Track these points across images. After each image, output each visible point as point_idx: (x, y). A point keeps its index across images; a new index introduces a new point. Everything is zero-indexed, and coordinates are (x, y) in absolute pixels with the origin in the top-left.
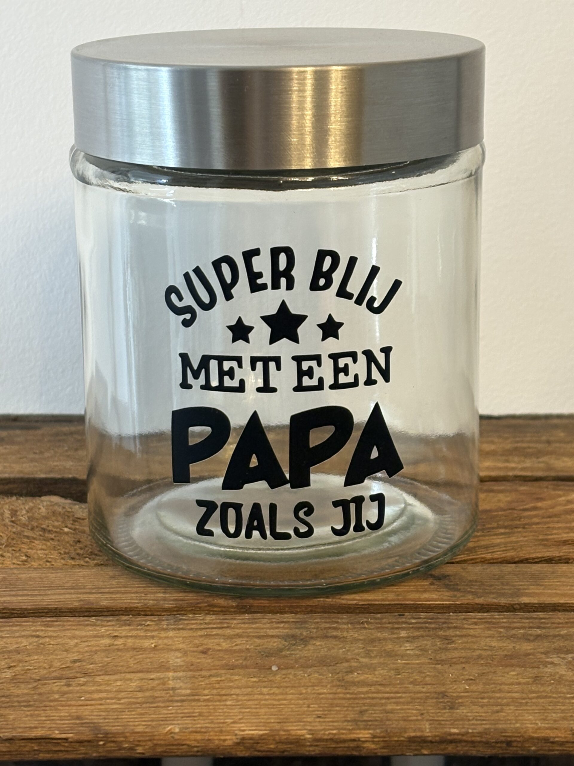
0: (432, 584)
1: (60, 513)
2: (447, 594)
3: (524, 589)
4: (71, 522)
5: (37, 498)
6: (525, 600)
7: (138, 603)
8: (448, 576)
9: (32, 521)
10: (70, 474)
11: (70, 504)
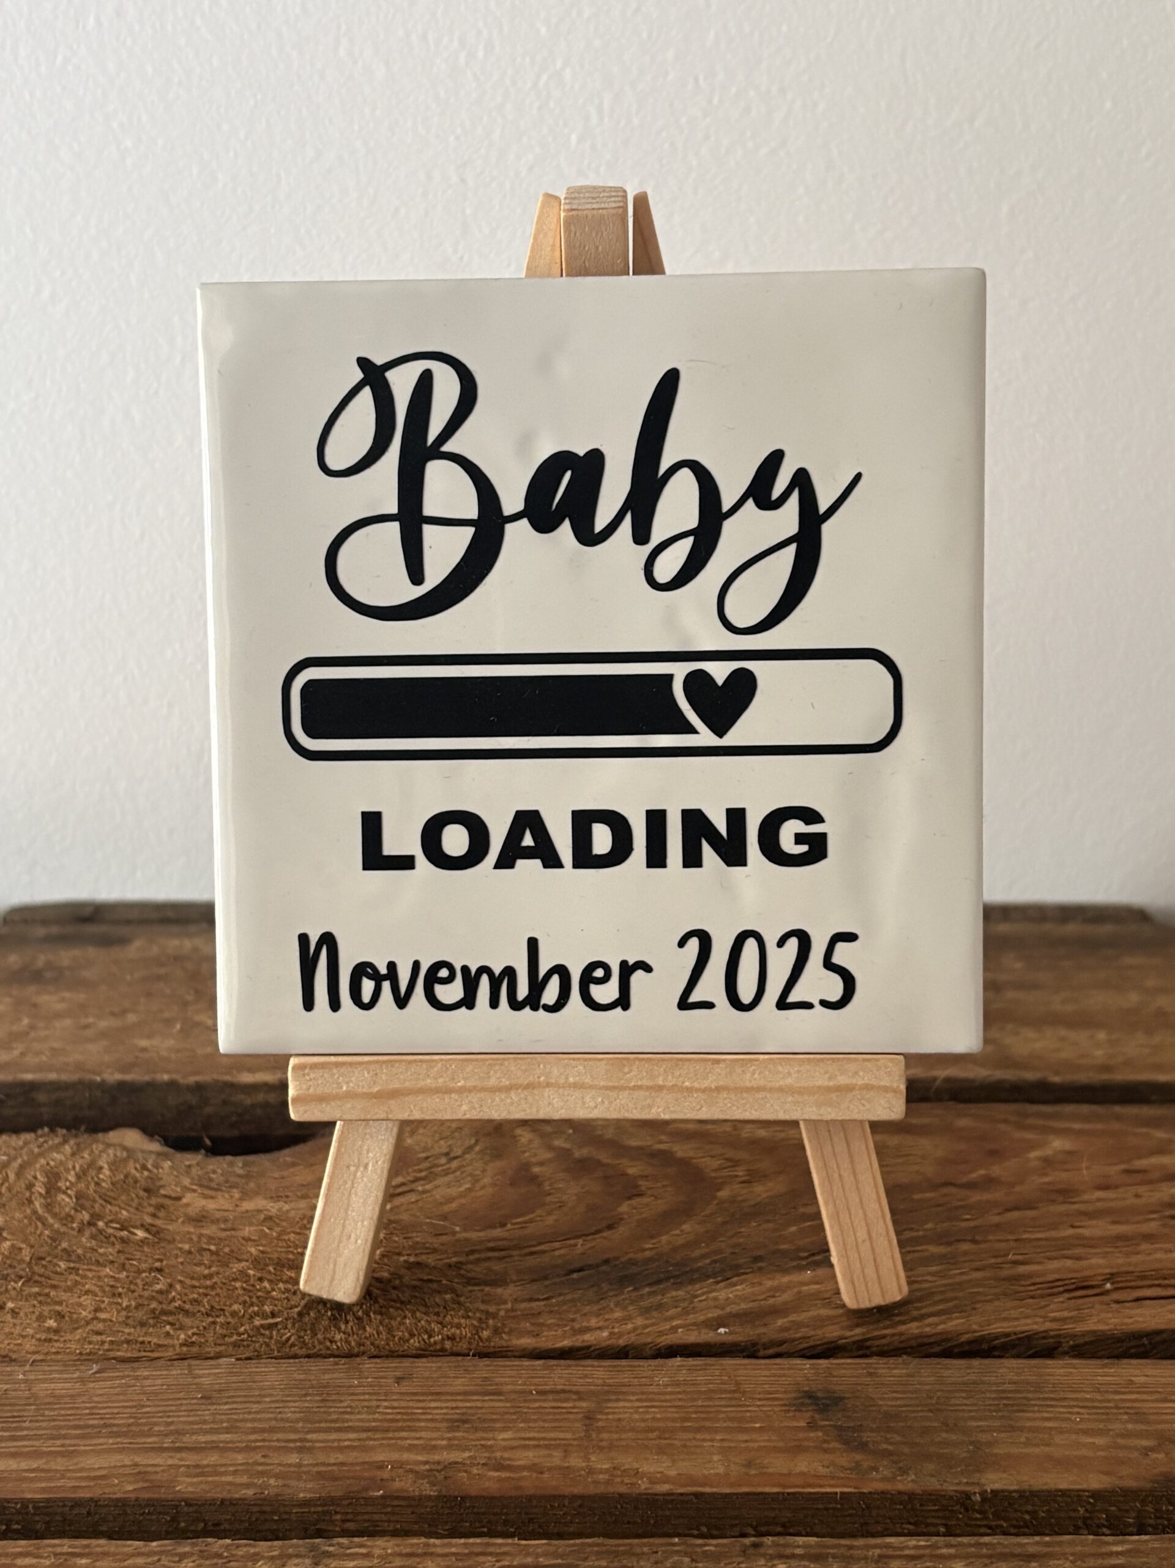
0: (812, 1426)
1: (136, 1181)
2: (844, 1460)
3: (989, 1444)
4: (151, 1210)
5: (100, 1135)
6: (995, 1481)
7: (248, 1486)
8: (842, 1399)
9: (83, 1207)
10: (168, 1072)
11: (159, 1154)
